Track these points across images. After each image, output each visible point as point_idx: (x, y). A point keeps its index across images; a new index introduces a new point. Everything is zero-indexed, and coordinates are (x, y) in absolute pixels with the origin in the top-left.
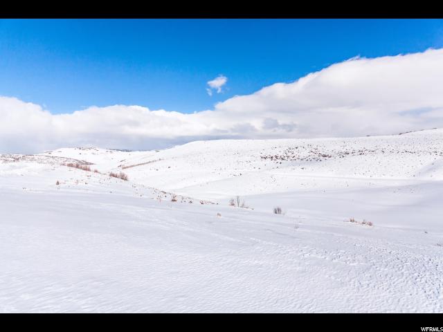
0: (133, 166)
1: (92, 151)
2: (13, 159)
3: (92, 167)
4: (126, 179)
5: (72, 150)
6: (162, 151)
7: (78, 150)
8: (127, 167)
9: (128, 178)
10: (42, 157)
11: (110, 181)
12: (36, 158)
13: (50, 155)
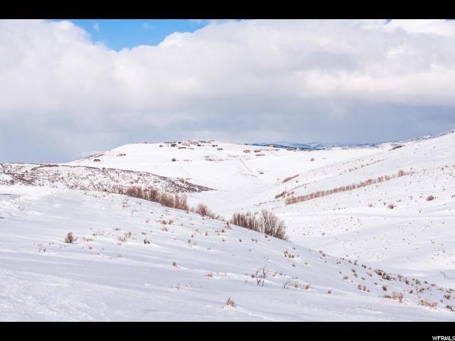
0: (316, 195)
1: (207, 150)
2: (9, 178)
3: (193, 200)
4: (279, 235)
5: (152, 149)
6: (410, 147)
7: (167, 148)
8: (302, 199)
9: (288, 232)
10: (78, 172)
11: (222, 236)
12: (65, 175)
13: (96, 165)
